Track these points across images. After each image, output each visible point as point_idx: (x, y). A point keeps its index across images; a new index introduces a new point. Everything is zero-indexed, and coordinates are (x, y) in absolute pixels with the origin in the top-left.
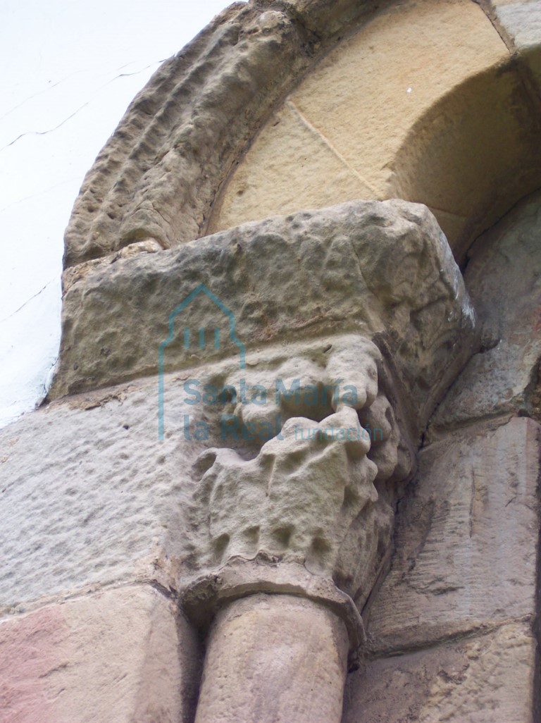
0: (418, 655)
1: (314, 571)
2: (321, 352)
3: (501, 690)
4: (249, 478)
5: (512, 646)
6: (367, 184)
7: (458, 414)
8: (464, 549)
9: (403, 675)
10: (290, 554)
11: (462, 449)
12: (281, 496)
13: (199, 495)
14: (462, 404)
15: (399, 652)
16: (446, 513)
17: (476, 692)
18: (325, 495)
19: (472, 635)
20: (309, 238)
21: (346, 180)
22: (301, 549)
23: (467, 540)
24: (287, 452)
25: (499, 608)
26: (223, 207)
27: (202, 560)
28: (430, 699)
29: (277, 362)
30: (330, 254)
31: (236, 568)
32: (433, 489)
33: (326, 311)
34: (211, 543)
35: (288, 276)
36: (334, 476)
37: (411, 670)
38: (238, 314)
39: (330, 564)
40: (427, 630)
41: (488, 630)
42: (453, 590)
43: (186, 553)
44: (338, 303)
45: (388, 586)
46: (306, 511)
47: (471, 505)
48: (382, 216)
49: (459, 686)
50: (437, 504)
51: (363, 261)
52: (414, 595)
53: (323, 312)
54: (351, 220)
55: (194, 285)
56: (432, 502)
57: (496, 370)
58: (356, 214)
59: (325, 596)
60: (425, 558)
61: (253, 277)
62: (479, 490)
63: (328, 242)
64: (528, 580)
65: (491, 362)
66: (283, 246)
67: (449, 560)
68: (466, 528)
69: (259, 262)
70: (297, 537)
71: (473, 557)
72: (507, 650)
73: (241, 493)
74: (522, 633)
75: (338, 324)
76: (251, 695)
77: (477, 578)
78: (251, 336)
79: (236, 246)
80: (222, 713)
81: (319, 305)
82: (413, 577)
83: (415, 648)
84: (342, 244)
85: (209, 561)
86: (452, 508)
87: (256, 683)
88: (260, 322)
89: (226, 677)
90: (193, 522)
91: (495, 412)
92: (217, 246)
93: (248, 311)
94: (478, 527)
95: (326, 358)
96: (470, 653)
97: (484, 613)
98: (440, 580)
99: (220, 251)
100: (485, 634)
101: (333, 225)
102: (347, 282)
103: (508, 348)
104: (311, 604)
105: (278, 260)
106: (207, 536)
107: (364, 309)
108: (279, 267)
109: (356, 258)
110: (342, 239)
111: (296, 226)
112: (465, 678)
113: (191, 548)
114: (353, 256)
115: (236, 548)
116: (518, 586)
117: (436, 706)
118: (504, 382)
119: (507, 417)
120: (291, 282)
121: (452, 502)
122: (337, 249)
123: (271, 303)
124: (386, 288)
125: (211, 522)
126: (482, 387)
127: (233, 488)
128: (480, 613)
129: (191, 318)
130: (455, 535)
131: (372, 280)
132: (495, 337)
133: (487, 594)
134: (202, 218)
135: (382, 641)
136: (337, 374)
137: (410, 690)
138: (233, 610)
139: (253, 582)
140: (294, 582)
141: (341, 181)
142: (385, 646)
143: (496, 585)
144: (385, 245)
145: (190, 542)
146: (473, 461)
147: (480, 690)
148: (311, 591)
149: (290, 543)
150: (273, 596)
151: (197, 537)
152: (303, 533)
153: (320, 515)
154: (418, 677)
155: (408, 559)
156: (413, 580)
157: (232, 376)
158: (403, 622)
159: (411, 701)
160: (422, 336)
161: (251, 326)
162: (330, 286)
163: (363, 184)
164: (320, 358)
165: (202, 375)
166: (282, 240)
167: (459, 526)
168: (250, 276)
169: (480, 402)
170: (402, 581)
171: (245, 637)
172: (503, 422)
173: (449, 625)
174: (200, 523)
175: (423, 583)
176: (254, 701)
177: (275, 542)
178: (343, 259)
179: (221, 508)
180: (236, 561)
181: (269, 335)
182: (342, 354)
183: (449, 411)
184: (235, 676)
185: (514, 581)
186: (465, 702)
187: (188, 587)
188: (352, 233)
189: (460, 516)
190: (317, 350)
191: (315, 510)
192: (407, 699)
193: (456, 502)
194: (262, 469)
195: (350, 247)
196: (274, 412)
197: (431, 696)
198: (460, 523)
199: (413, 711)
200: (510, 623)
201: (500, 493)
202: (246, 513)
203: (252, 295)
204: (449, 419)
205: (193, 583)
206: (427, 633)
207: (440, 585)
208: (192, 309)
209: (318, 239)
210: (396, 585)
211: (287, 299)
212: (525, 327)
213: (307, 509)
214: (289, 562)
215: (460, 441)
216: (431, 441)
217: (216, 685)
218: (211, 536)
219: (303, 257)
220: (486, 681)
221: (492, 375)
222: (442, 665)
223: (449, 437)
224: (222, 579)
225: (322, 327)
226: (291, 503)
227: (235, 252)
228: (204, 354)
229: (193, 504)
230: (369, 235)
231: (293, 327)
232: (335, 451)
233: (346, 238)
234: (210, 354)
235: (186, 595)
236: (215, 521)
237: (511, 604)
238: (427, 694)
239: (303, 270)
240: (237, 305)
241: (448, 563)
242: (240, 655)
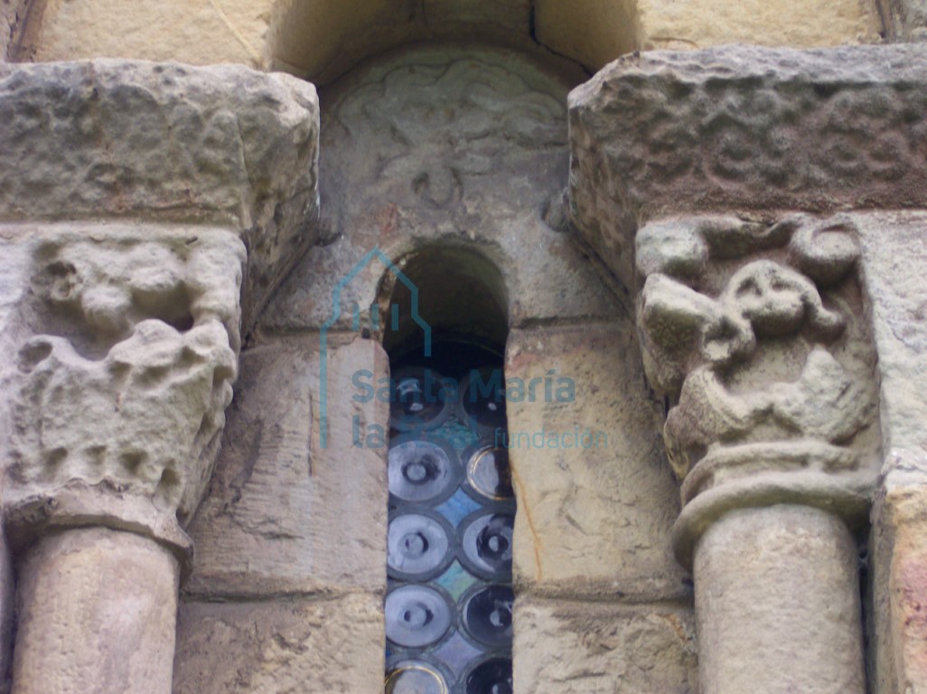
0: (246, 607)
1: (160, 506)
2: (184, 243)
3: (352, 671)
4: (96, 386)
5: (362, 621)
6: (237, 34)
7: (292, 318)
8: (303, 491)
9: (228, 629)
10: (138, 485)
11: (296, 363)
12: (135, 416)
13: (29, 392)
14: (296, 307)
15: (221, 599)
16: (277, 440)
17: (320, 668)
18: (183, 422)
19: (312, 597)
20: (185, 104)
21: (210, 22)
22: (151, 481)
23: (306, 480)
24: (146, 364)
25: (347, 572)
26: (46, 12)
27: (31, 472)
28: (264, 665)
29: (128, 243)
30: (208, 129)
31: (77, 493)
32: (260, 405)
33: (196, 195)
34: (42, 454)
35: (154, 143)
36: (197, 401)
37: (238, 624)
38: (82, 173)
39: (176, 500)
40: (258, 580)
41: (334, 596)
42: (288, 537)
43: (10, 461)
44: (211, 190)
45: (206, 515)
46: (161, 438)
47: (310, 437)
48: (278, 98)
49: (299, 656)
50: (265, 425)
51: (249, 147)
52: (240, 534)
53: (191, 195)
54: (239, 93)
55: (31, 123)
56: (259, 422)
57: (337, 273)
58: (246, 88)
59: (171, 538)
60: (253, 491)
61: (108, 131)
62: (318, 420)
63: (209, 114)
64: (379, 544)
65: (331, 261)
66: (152, 104)
67: (284, 500)
68: (304, 465)
69: (117, 116)
70: (148, 467)
71: (313, 503)
72: (357, 625)
73: (87, 402)
74: (374, 608)
75: (208, 215)
76: (97, 653)
77: (320, 530)
78: (98, 202)
79: (90, 89)
80: (64, 671)
81: (189, 187)
82: (238, 511)
83: (241, 598)
84: (226, 121)
85: (39, 475)
86: (286, 435)
87: (104, 638)
88: (111, 188)
89: (66, 625)
90: (19, 423)
91: (337, 327)
92: (64, 81)
93: (97, 171)
94: (318, 467)
95: (188, 251)
96: (311, 619)
97: (328, 575)
98: (273, 521)
99: (69, 89)
100: (328, 600)
101: (217, 95)
102: (227, 167)
103: (351, 249)
104: (156, 546)
105: (143, 119)
106: (36, 444)
107: (240, 203)
108: (144, 129)
109: (240, 142)
110: (227, 114)
111: (168, 82)
112: (307, 648)
113: (16, 455)
114: (238, 138)
115: (75, 467)
116: (367, 549)
117: (271, 674)
118: (347, 291)
119: (351, 335)
120: (156, 151)
121: (285, 427)
122: (219, 125)
123: (127, 170)
124: (266, 181)
125: (43, 428)
126: (321, 291)
127: (76, 393)
128: (324, 573)
129: (22, 163)
130: (290, 469)
131: (255, 171)
132: (334, 229)
133: (332, 552)
134: (15, 18)
135: (202, 582)
136: (207, 277)
137: (238, 649)
138: (67, 541)
139: (97, 514)
140: (143, 521)
141: (204, 21)
142: (205, 589)
143: (342, 544)
144: (278, 135)
145: (15, 447)
146: (309, 383)
147: (325, 667)
148: (158, 532)
149: (139, 472)
150: (117, 533)
151: (23, 443)
152: (156, 463)
153: (175, 443)
154: (248, 635)
155: (231, 486)
156: (239, 515)
157: (70, 247)
158: (228, 565)
159: (239, 662)
160: (279, 231)
161: (98, 190)
162: (204, 167)
163: (232, 34)
164: (182, 250)
165: (32, 237)
166: (151, 96)
167: (295, 460)
168: (104, 130)
169: (319, 310)
170: (223, 512)
171: (86, 579)
172: (346, 340)
173: (285, 581)
174: (28, 426)
175: (252, 522)
176: (103, 661)
177: (122, 467)
178: (226, 139)
179: (58, 414)
180: (76, 484)
181: (120, 208)
182: (212, 252)
183: (281, 312)
184: (78, 627)
185: (363, 543)
186: (309, 678)
187: (16, 505)
188: (239, 110)
189: (297, 448)
190: (179, 239)
191: (171, 437)
192: (234, 659)
193: (291, 429)
194: (111, 376)
195: (236, 128)
196: (124, 306)
197: (265, 661)
198: (296, 456)
199: (244, 675)
200: (359, 592)
201: (342, 429)
202: (91, 428)
203: (103, 153)
204: (279, 321)
205: (22, 501)
206: (257, 584)
207: (273, 528)
208: (24, 152)
209: (197, 107)
210: (218, 515)
211: (150, 170)
212: (371, 226)
213: (162, 435)
214: (137, 495)
215: (293, 352)
216: (256, 343)
217: (53, 633)
218: (41, 445)
219: (175, 124)
220: (332, 657)
221: (332, 278)
222: (277, 627)
223: (278, 344)
224: (58, 504)
225: (188, 213)
226: (147, 426)
227: (88, 96)
228: (33, 210)
229: (19, 401)
230: (260, 118)
231: (153, 205)
232: (203, 374)
233: (231, 115)
234: (41, 212)
235: (11, 514)
236: (48, 427)
237: (361, 570)
238: (260, 659)
239: (173, 139)
240: (83, 161)
241: (282, 503)
242: (82, 601)
